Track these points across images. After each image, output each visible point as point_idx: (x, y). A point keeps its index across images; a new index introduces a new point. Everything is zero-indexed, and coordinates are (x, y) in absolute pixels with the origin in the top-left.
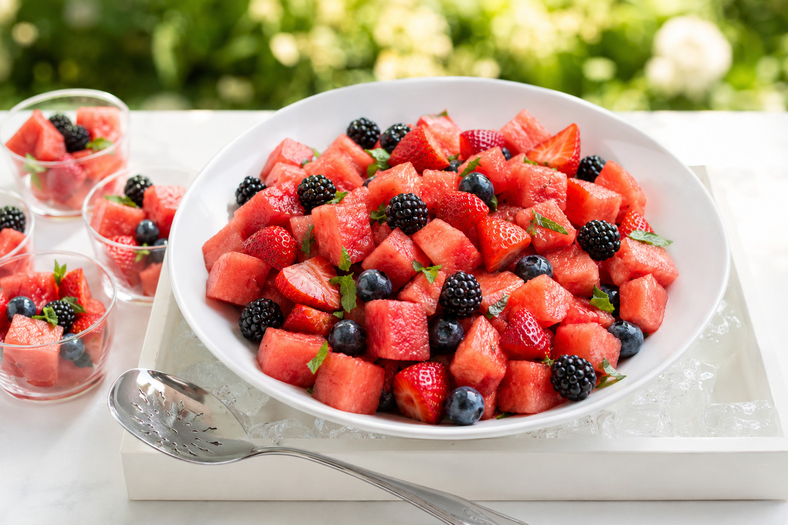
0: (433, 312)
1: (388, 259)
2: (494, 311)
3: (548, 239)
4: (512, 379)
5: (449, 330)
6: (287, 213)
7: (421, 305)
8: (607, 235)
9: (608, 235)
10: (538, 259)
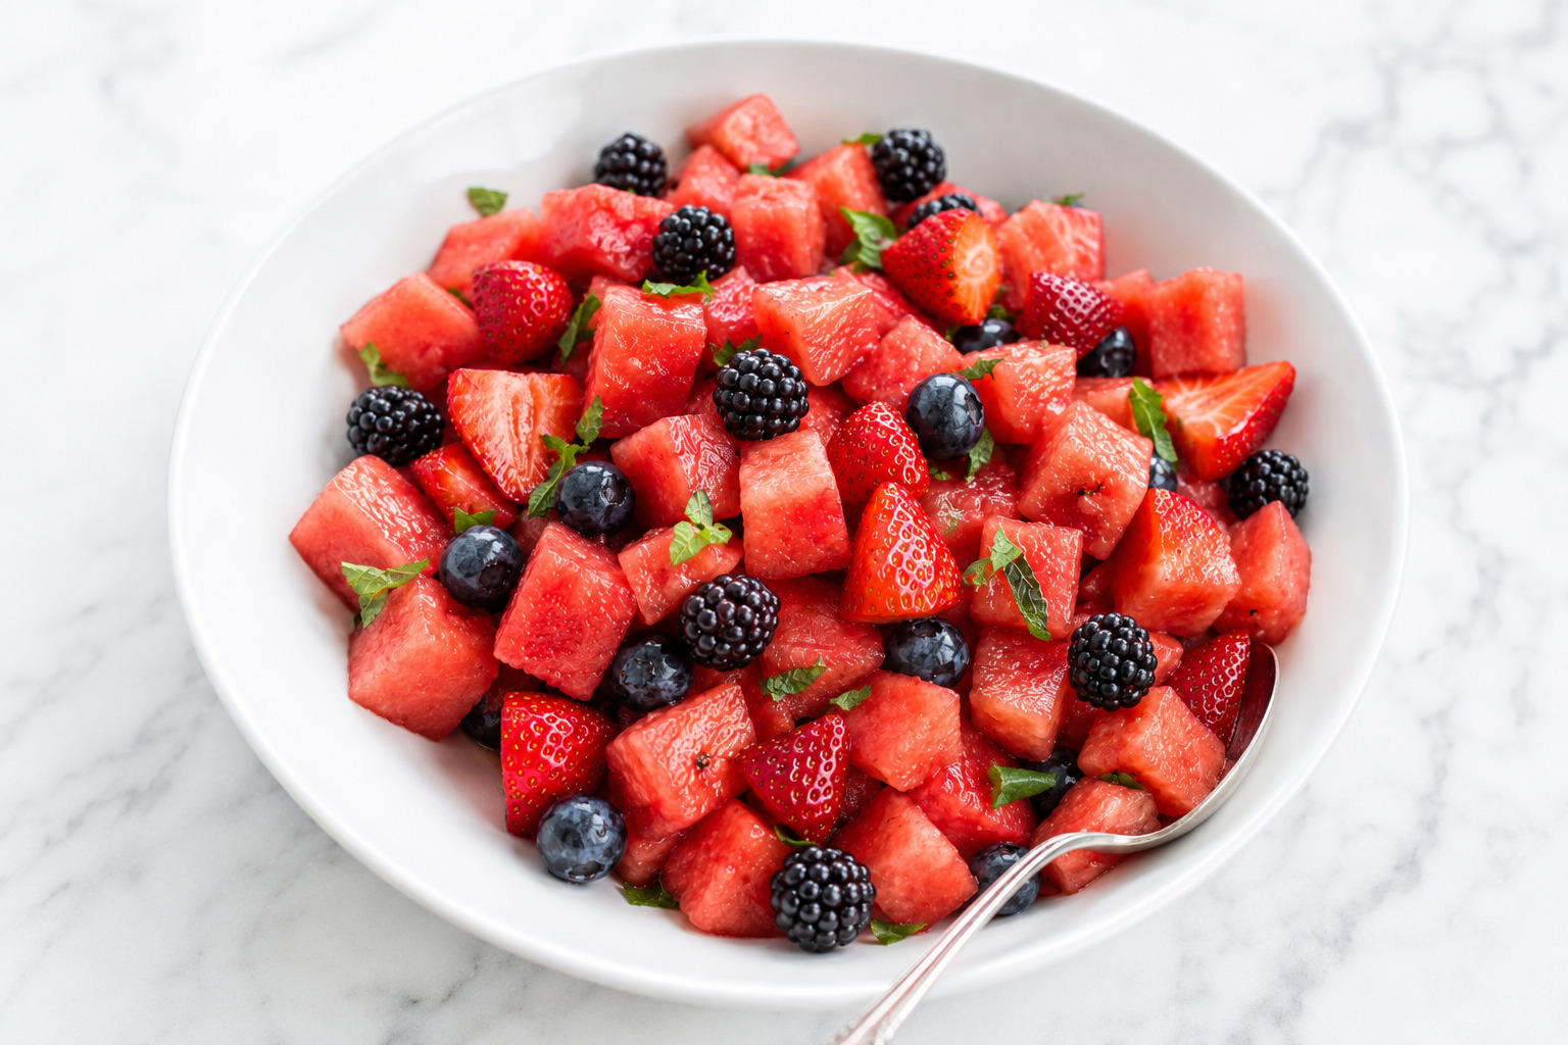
0: (649, 619)
1: (655, 459)
2: (778, 691)
3: (999, 607)
4: (710, 837)
5: (651, 674)
6: (610, 258)
7: (630, 595)
8: (1117, 668)
9: (1122, 669)
10: (940, 632)
